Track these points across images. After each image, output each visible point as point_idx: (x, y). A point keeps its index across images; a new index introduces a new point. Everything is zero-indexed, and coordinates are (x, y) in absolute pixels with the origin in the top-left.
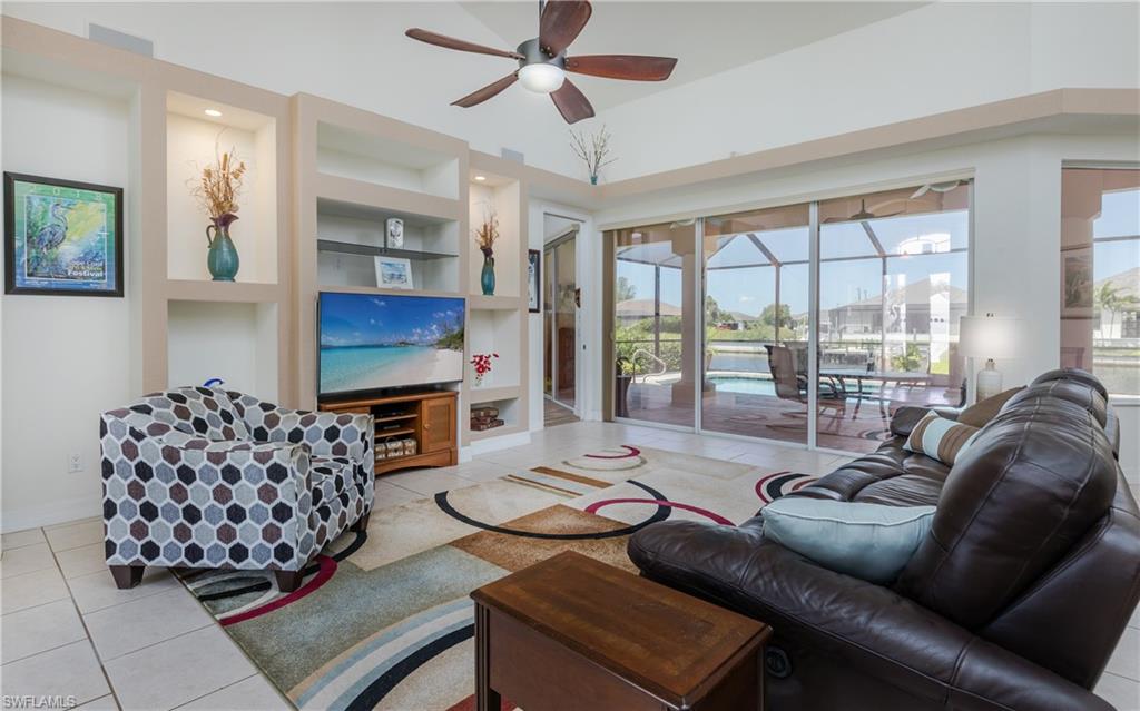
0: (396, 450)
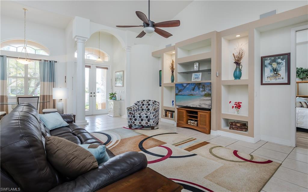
0: (192, 123)
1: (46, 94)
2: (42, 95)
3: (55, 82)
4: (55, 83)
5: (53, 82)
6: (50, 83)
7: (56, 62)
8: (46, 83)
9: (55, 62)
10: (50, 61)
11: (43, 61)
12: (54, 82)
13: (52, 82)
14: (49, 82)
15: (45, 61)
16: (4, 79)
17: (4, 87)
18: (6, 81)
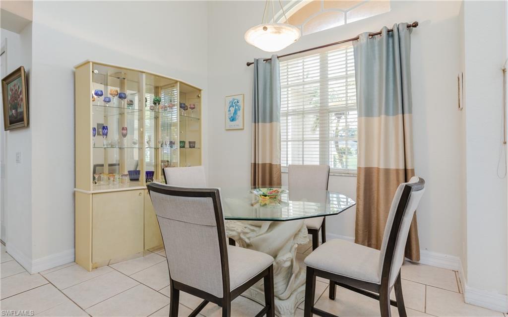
1: (375, 165)
2: (363, 166)
3: (410, 112)
4: (411, 119)
5: (400, 116)
6: (391, 118)
7: (415, 25)
8: (375, 120)
9: (409, 26)
10: (390, 32)
11: (363, 40)
12: (406, 115)
13: (395, 113)
14: (387, 113)
15: (372, 35)
16: (271, 121)
17: (273, 142)
18: (274, 123)
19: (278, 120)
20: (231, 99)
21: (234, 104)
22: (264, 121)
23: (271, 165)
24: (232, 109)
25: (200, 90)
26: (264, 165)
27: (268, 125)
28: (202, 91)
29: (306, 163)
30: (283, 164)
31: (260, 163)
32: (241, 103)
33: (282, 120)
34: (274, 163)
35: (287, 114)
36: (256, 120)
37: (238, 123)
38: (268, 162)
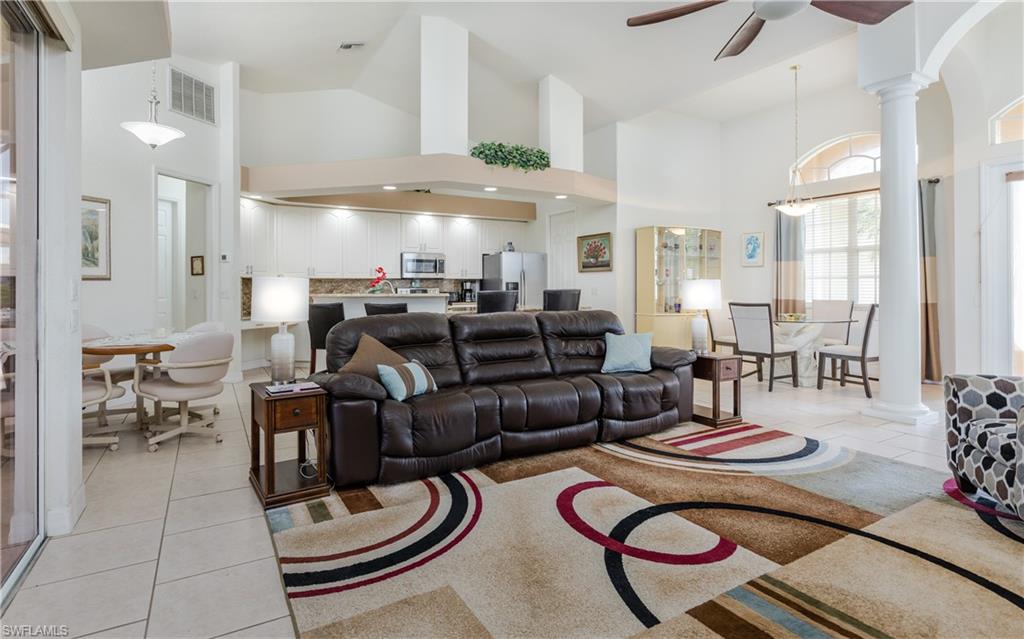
3: (932, 255)
4: (932, 261)
7: (937, 181)
12: (927, 258)
16: (795, 259)
17: (796, 279)
18: (799, 262)
19: (802, 259)
20: (749, 236)
21: (753, 241)
22: (788, 259)
23: (794, 301)
24: (751, 247)
25: (720, 232)
26: (787, 302)
27: (792, 263)
28: (722, 234)
29: (832, 299)
30: (808, 300)
31: (783, 298)
32: (760, 241)
33: (807, 258)
34: (798, 298)
35: (813, 252)
36: (778, 258)
37: (757, 260)
38: (791, 298)
